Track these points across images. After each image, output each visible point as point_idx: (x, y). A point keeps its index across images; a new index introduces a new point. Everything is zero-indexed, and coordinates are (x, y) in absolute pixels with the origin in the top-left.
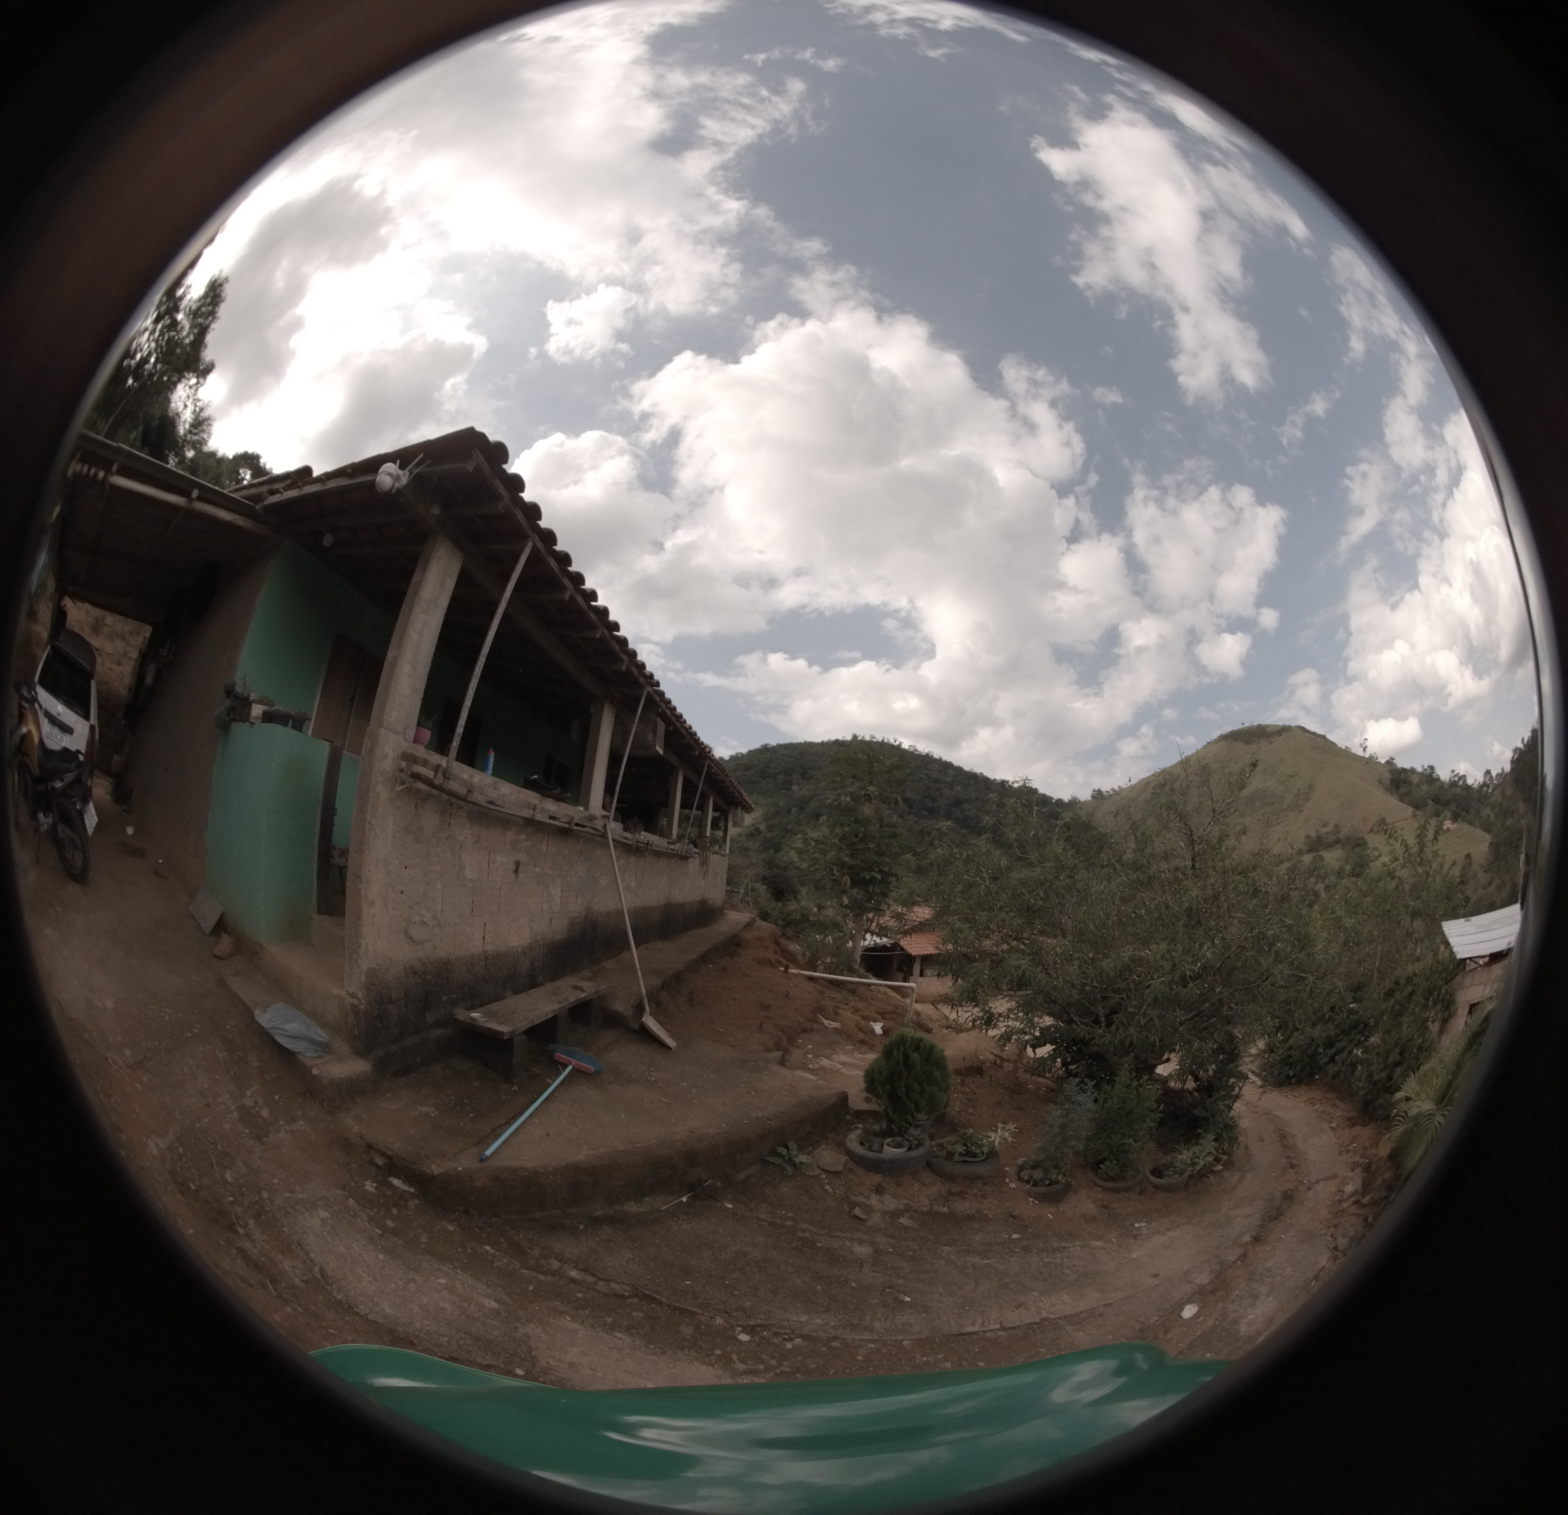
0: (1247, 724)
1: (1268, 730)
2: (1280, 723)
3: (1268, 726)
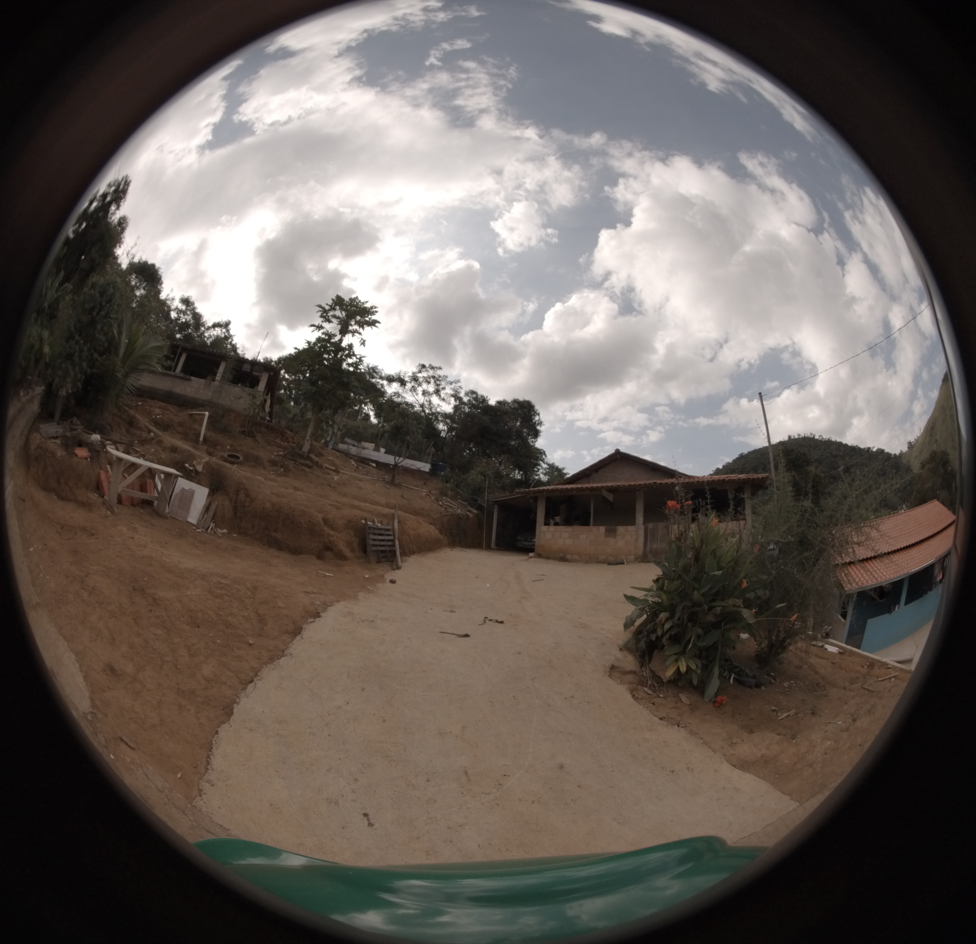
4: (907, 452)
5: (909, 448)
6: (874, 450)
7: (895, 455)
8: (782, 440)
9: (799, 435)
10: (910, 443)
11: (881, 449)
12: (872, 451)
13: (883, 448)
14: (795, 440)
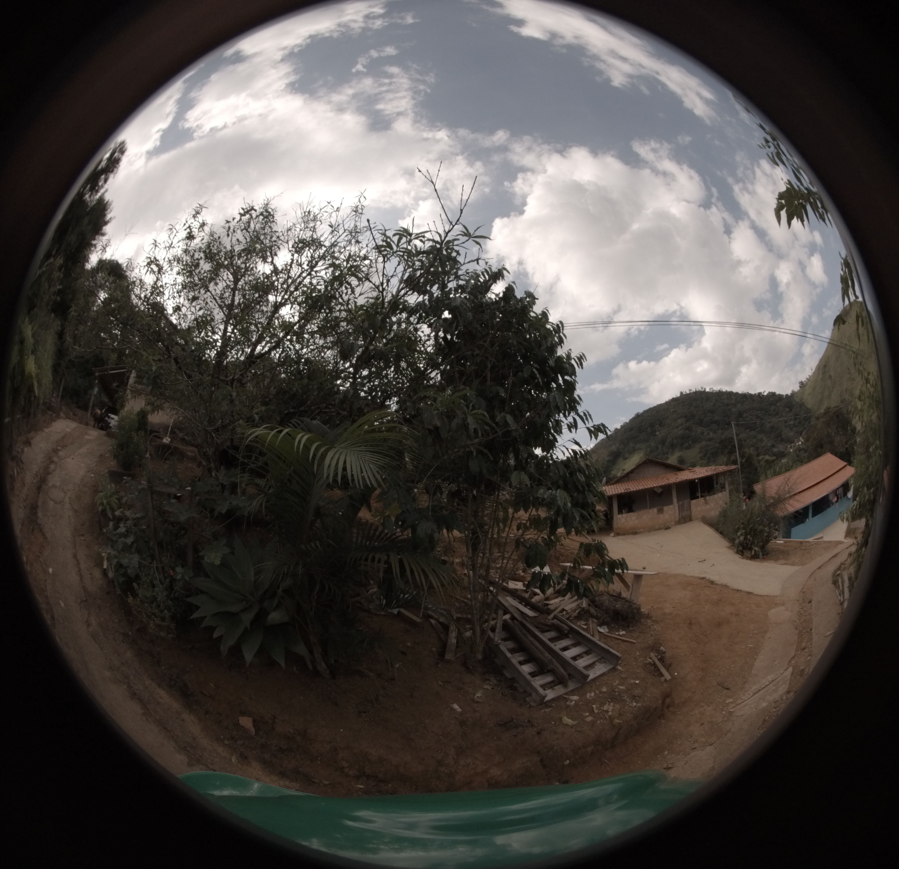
4: (798, 392)
5: (800, 387)
6: (765, 394)
7: (787, 395)
8: (675, 397)
9: (690, 390)
10: (801, 383)
11: (772, 392)
12: (763, 396)
13: (773, 391)
14: (687, 395)
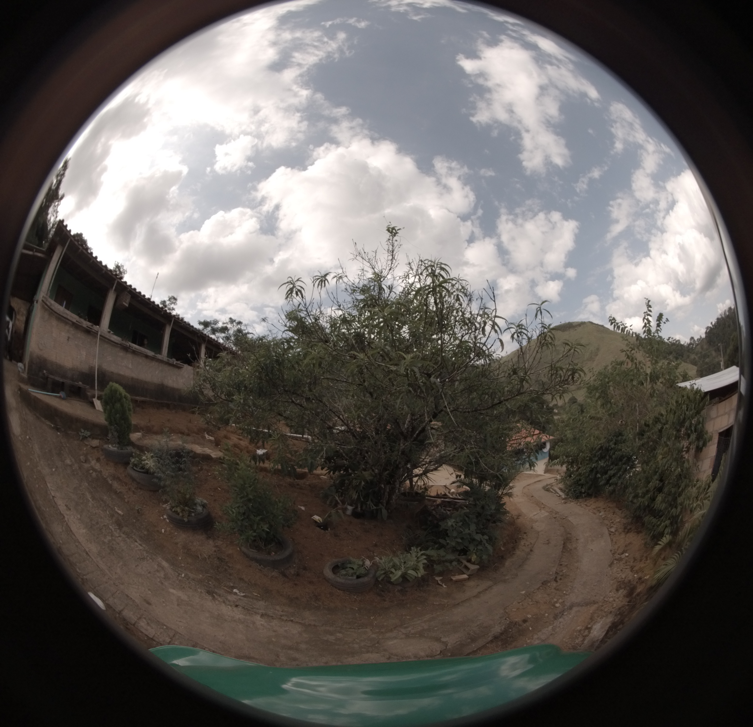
0: (563, 322)
1: (574, 324)
2: (580, 321)
3: (574, 323)
